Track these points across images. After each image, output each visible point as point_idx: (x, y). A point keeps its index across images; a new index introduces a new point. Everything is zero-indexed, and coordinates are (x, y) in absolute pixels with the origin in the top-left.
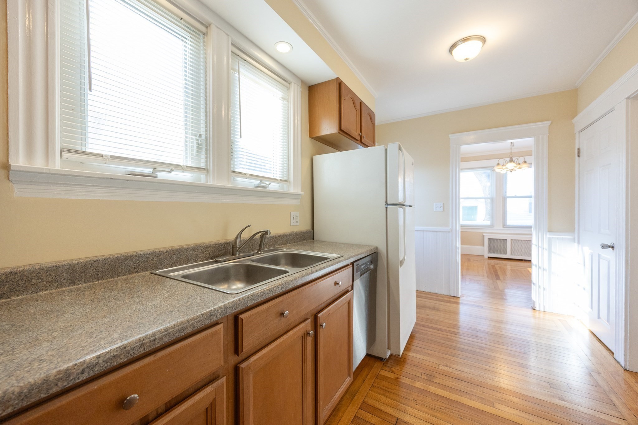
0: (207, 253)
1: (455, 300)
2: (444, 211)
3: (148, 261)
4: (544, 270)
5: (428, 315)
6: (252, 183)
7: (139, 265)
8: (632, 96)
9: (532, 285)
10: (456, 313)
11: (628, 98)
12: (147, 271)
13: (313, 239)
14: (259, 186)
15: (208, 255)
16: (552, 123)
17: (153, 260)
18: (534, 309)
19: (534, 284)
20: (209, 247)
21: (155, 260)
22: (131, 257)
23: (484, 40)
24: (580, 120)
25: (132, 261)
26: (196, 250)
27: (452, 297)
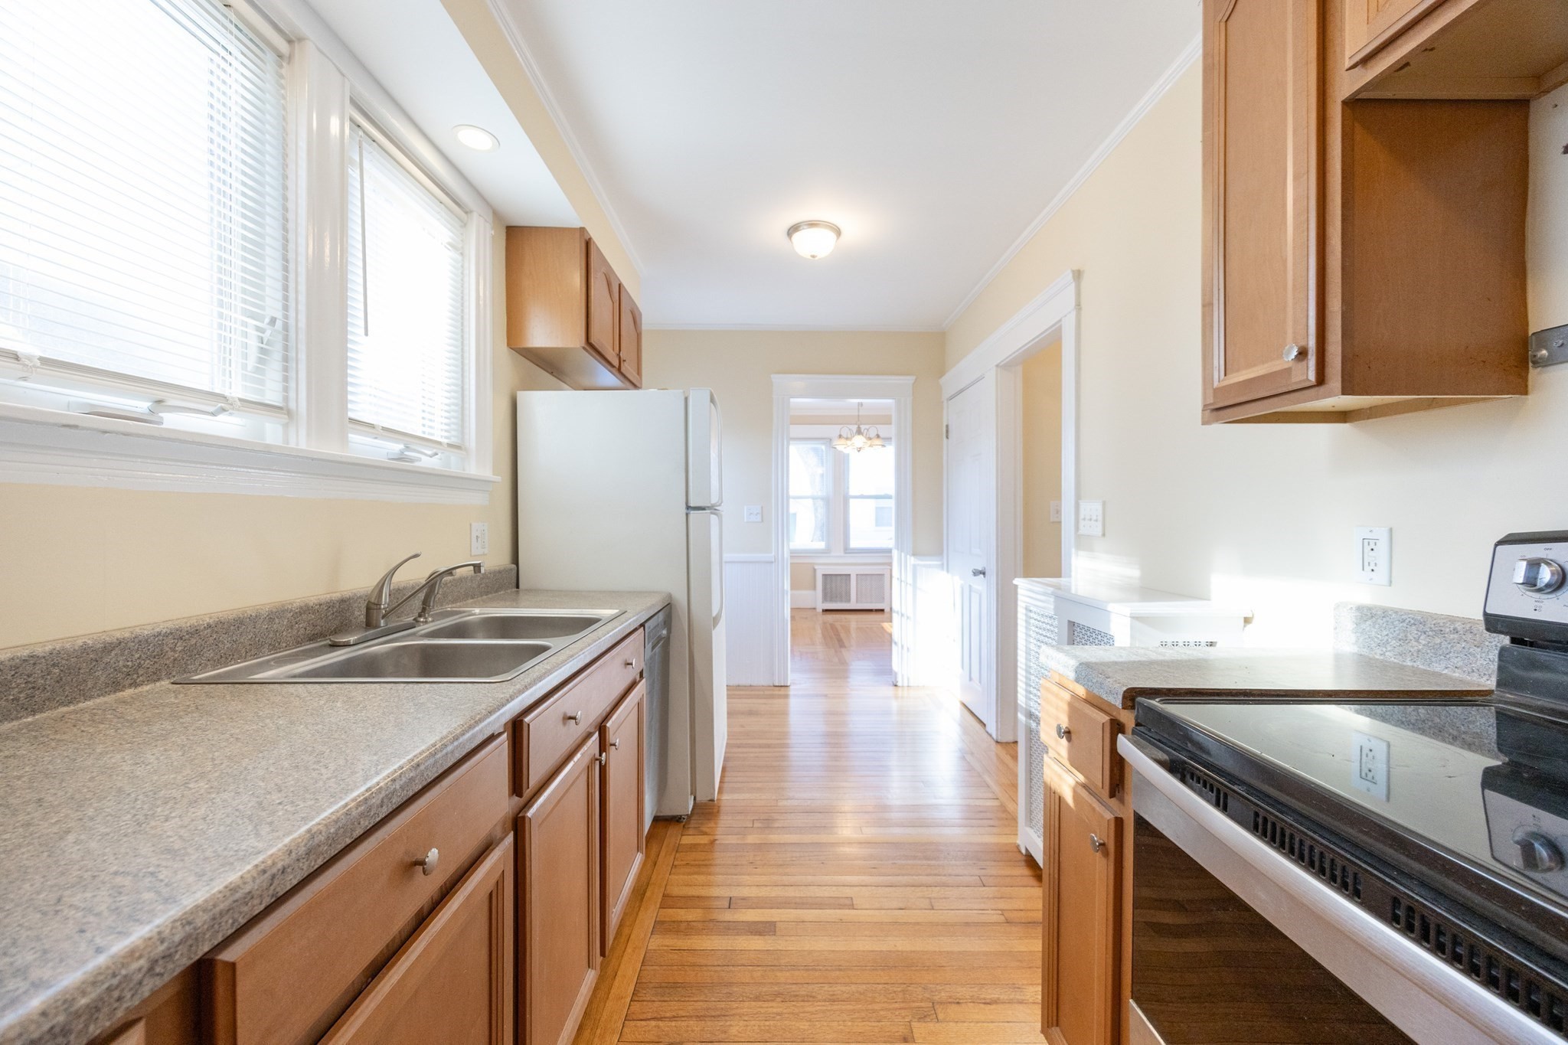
0: (301, 626)
1: (782, 692)
2: (762, 521)
3: (162, 654)
4: (908, 618)
5: (742, 726)
6: (383, 450)
7: (140, 666)
8: (1002, 363)
9: (893, 645)
10: (784, 713)
11: (997, 366)
12: (158, 680)
13: (518, 587)
14: (401, 458)
15: (302, 631)
16: (916, 379)
17: (173, 650)
18: (896, 686)
19: (895, 643)
20: (305, 613)
21: (180, 648)
22: (120, 643)
23: (838, 232)
24: (950, 382)
25: (122, 655)
26: (277, 621)
27: (777, 688)
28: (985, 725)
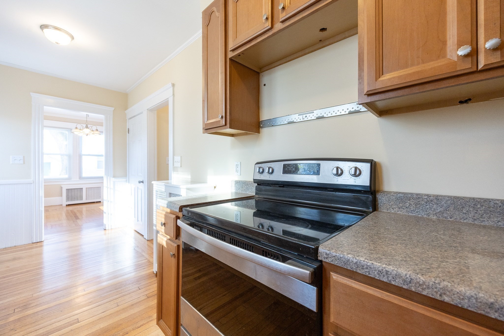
1: (39, 244)
4: (111, 202)
9: (104, 214)
11: (148, 109)
16: (114, 109)
18: (105, 230)
19: (105, 213)
24: (130, 112)
27: (35, 244)
28: (143, 236)
